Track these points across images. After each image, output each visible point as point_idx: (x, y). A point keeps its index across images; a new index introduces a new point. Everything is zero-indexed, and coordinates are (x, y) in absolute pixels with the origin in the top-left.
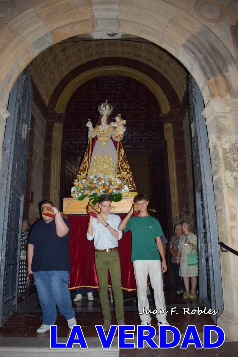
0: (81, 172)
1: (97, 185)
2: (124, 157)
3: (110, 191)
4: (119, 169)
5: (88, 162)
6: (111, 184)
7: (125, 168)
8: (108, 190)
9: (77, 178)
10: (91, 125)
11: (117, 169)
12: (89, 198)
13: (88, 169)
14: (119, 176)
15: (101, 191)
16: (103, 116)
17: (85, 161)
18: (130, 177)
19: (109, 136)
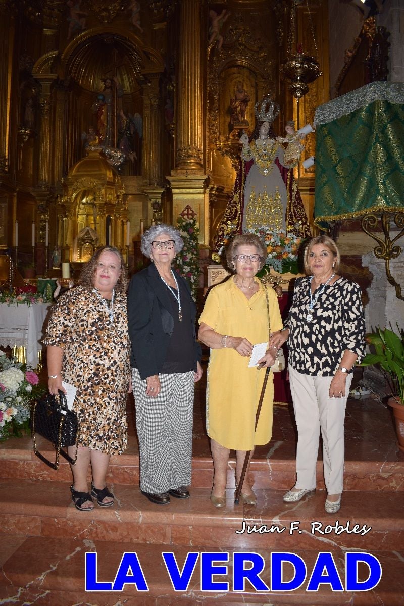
0: (228, 219)
2: (297, 196)
4: (292, 216)
5: (240, 204)
7: (300, 215)
9: (221, 230)
11: (289, 217)
13: (240, 216)
16: (264, 123)
17: (235, 202)
18: (307, 229)
19: (273, 158)
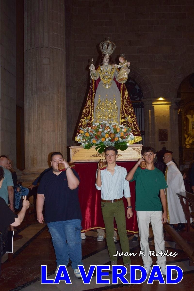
0: (85, 116)
1: (103, 134)
2: (128, 100)
3: (116, 140)
4: (124, 113)
5: (92, 106)
6: (116, 132)
7: (129, 112)
8: (114, 138)
9: (81, 123)
10: (94, 67)
11: (122, 114)
12: (95, 146)
13: (91, 114)
14: (123, 120)
15: (107, 139)
16: (106, 56)
17: (89, 105)
18: (134, 121)
19: (112, 77)
